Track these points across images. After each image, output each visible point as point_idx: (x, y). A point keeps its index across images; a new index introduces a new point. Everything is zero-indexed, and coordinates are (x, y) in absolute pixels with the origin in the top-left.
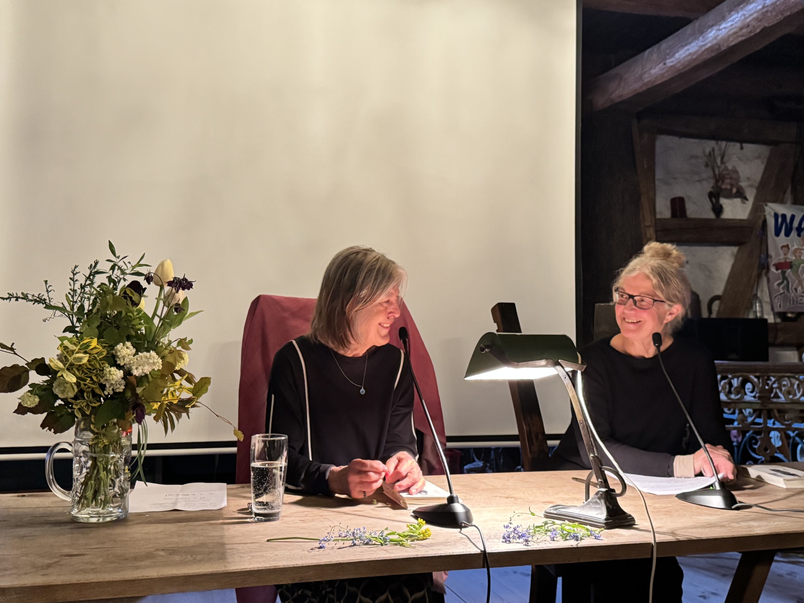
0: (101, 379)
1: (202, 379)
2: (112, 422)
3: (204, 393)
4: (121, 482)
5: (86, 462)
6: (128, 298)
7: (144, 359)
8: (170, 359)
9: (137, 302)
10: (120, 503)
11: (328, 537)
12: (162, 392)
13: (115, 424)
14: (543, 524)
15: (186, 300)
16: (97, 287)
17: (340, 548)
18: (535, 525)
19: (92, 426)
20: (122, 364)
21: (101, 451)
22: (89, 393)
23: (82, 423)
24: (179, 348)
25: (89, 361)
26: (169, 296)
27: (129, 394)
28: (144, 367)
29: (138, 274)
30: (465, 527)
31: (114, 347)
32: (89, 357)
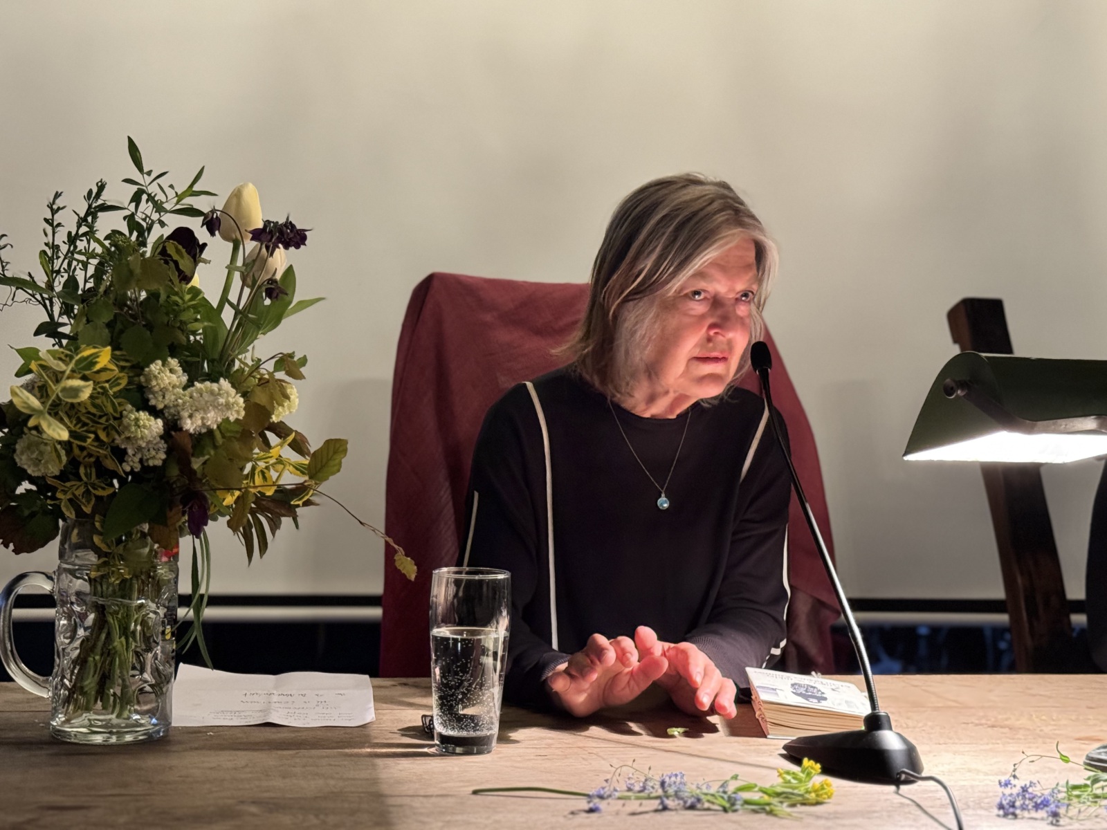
0: (117, 437)
1: (328, 442)
2: (137, 532)
3: (333, 473)
4: (156, 659)
5: (83, 617)
6: (172, 264)
7: (206, 397)
8: (261, 398)
9: (188, 273)
10: (154, 705)
11: (606, 789)
12: (242, 469)
13: (144, 535)
14: (1089, 782)
15: (289, 271)
16: (106, 239)
17: (633, 814)
18: (1072, 783)
19: (96, 539)
20: (160, 406)
21: (114, 591)
22: (90, 467)
23: (76, 531)
24: (281, 375)
25: (91, 397)
26: (254, 261)
27: (174, 472)
28: (206, 414)
29: (191, 212)
30: (907, 782)
31: (143, 369)
32: (94, 389)
